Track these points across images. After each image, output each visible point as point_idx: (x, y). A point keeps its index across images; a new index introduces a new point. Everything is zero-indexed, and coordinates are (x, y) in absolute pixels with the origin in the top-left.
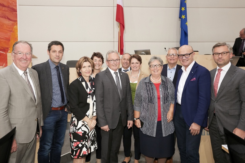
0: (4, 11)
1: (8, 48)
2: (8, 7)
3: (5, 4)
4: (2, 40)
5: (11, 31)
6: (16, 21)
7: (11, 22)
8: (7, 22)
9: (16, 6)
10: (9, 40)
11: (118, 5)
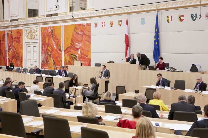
0: (87, 38)
1: (88, 55)
2: (88, 36)
3: (88, 35)
4: (86, 51)
5: (89, 47)
6: (90, 42)
7: (89, 43)
8: (88, 43)
9: (90, 35)
10: (88, 51)
11: (126, 34)
